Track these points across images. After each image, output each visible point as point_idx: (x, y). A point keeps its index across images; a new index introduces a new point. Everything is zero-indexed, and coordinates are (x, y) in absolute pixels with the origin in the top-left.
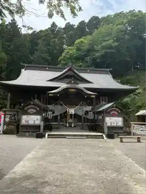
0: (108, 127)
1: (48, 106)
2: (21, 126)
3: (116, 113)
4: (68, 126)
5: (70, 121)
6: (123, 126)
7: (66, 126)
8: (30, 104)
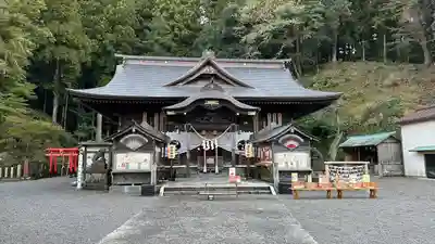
0: (280, 172)
1: (168, 134)
2: (114, 174)
3: (296, 144)
4: (205, 170)
5: (211, 161)
6: (309, 169)
7: (202, 172)
8: (131, 132)
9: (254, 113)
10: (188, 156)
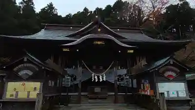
1: (68, 69)
3: (174, 75)
5: (98, 90)
8: (22, 62)
9: (132, 51)
10: (80, 86)
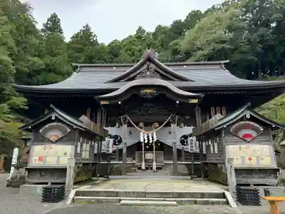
0: (236, 170)
3: (254, 134)
4: (143, 167)
5: (149, 156)
6: (275, 166)
7: (140, 168)
8: (50, 120)
10: (125, 151)
